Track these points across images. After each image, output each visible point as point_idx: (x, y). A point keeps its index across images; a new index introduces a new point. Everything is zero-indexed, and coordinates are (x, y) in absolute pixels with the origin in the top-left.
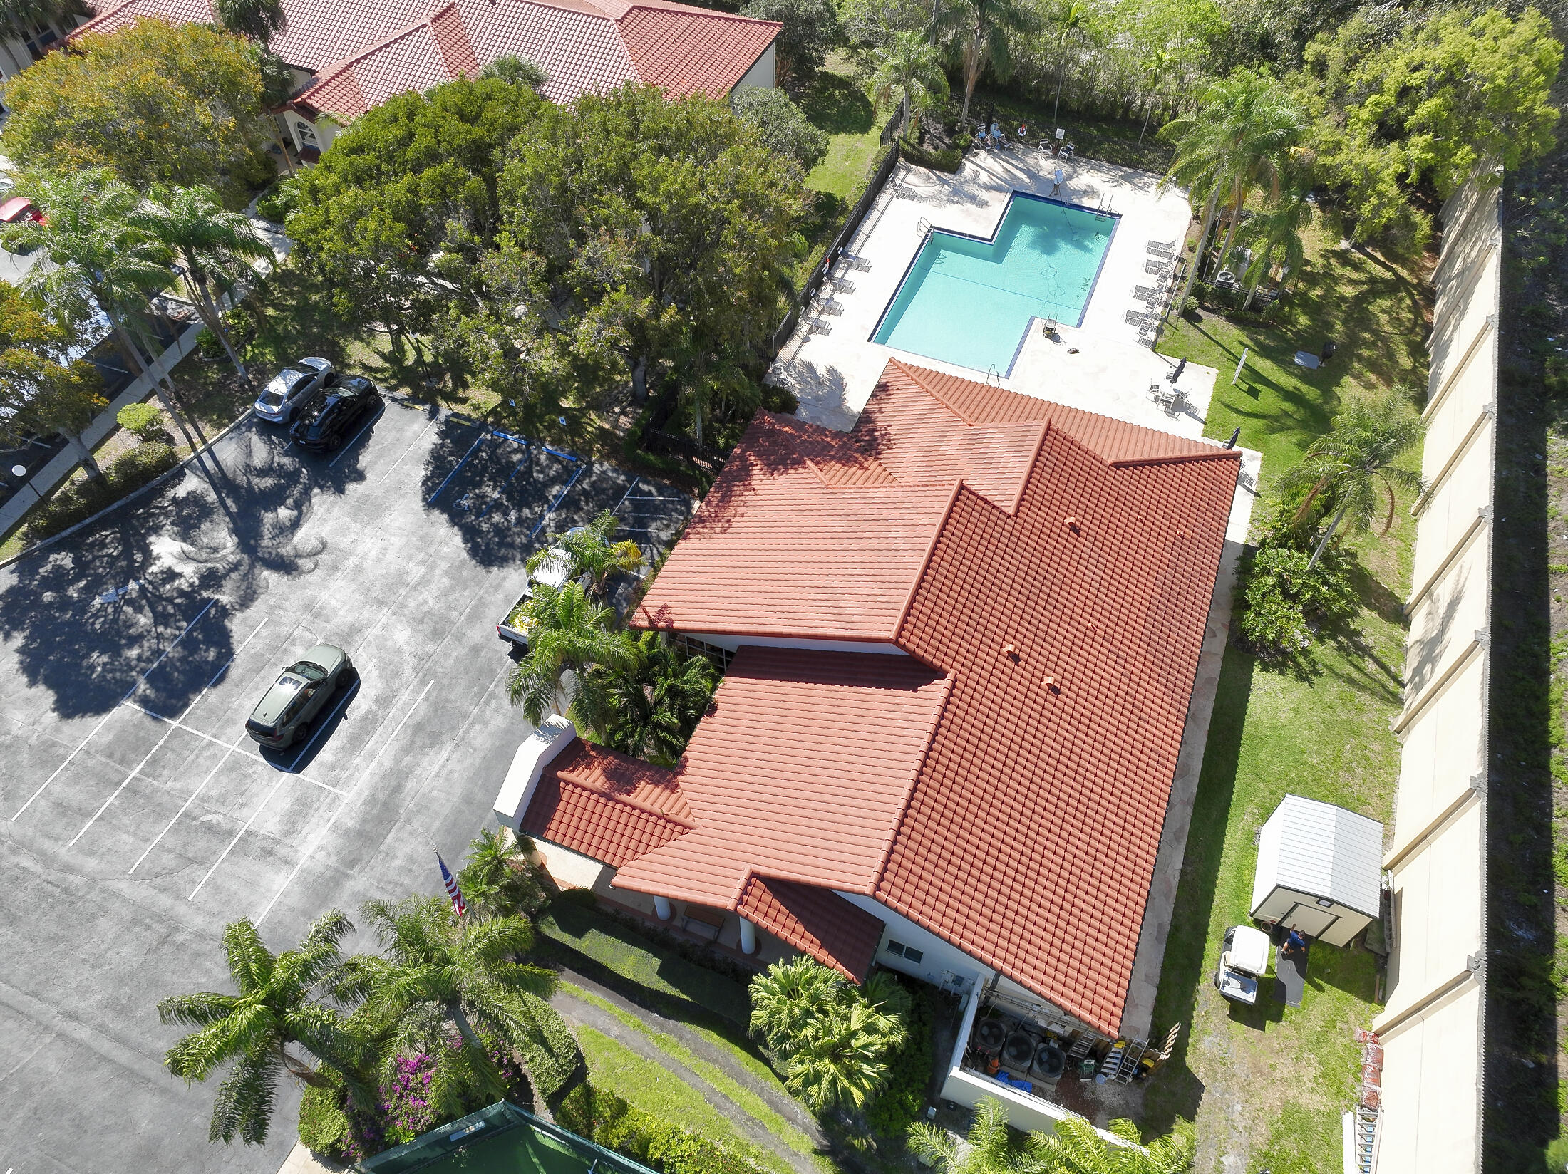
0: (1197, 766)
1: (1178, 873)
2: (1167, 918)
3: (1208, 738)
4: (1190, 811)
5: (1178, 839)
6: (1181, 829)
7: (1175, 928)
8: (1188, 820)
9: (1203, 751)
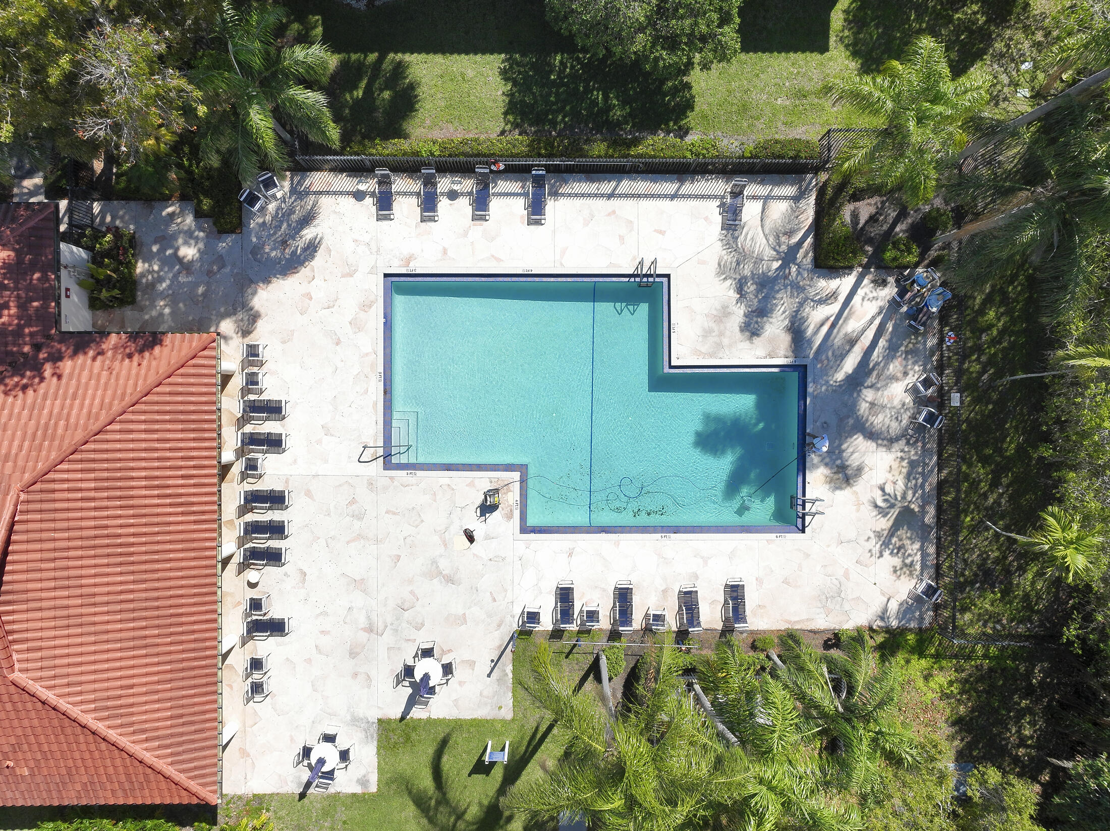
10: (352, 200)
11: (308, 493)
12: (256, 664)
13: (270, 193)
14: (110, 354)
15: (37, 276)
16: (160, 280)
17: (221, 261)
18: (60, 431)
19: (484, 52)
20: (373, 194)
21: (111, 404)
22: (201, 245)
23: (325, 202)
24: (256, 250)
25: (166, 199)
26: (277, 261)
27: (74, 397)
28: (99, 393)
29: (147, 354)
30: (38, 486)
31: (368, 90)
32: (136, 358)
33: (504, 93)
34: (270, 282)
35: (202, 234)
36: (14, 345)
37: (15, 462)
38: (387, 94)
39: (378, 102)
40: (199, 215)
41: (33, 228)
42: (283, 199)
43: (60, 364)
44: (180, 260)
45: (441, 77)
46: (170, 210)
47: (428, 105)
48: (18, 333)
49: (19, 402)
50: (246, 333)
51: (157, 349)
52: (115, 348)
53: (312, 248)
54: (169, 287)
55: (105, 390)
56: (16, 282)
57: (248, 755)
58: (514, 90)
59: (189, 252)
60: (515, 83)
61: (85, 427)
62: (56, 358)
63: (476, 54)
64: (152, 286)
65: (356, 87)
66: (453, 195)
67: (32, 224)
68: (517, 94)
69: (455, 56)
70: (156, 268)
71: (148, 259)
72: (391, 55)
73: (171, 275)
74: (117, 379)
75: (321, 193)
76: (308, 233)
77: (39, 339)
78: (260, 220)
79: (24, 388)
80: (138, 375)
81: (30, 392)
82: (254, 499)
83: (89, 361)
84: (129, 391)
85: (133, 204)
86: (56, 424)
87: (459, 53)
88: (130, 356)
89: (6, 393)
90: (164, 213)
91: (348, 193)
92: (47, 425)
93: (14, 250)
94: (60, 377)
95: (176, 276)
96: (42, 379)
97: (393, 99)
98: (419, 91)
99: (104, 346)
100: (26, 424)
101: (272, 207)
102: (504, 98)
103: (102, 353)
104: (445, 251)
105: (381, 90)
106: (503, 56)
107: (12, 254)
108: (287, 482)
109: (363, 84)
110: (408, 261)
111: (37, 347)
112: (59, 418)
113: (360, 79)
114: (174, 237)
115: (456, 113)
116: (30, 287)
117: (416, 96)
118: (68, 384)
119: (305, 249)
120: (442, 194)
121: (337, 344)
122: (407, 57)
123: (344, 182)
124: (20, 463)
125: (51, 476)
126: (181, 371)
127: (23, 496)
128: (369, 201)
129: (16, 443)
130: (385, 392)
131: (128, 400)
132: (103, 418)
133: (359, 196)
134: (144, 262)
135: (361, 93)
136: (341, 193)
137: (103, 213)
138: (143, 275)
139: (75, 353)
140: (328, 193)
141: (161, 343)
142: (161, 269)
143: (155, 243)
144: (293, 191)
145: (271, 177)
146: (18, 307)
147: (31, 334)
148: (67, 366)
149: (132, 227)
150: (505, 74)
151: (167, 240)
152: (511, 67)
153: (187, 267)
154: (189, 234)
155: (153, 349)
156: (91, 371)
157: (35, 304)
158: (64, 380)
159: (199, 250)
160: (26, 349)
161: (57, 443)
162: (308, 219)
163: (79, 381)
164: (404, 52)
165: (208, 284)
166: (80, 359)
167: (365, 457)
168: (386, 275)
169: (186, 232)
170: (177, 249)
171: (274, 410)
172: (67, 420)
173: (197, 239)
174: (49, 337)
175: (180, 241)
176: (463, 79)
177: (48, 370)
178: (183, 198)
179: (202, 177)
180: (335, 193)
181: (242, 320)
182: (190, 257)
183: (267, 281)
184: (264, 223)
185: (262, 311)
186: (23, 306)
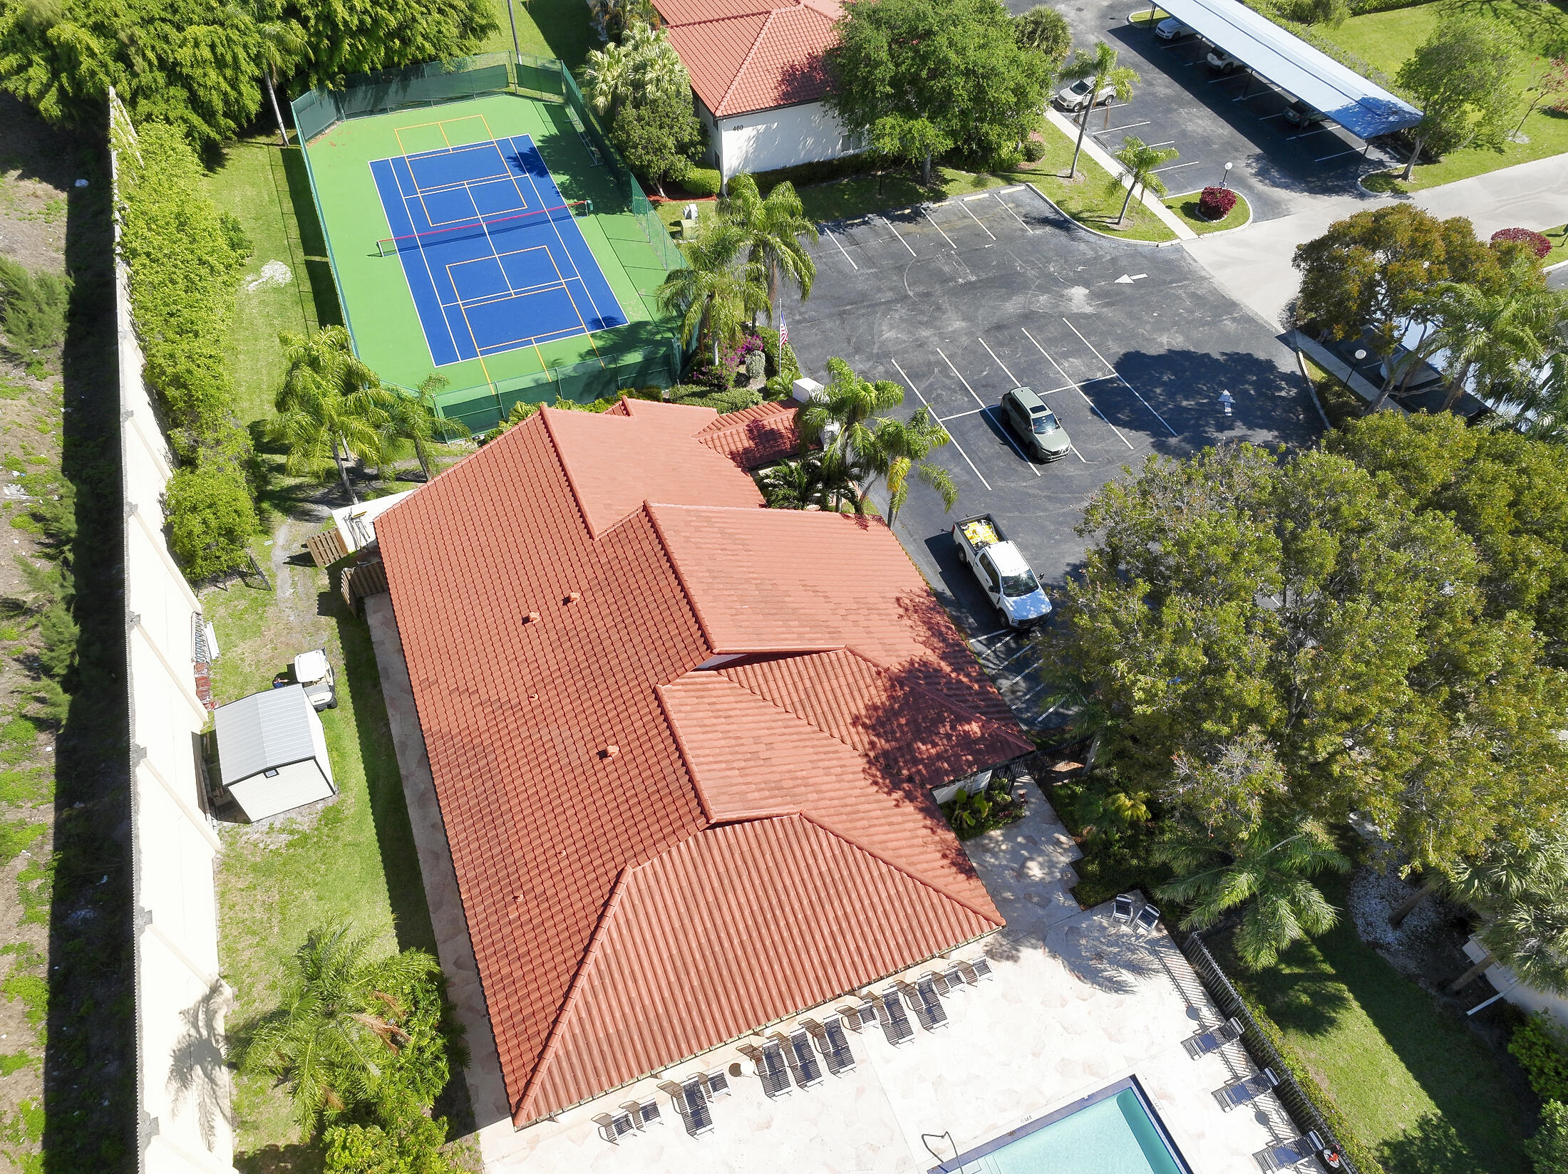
0: (413, 813)
1: (391, 720)
2: (385, 686)
3: (414, 847)
4: (403, 772)
5: (404, 745)
6: (403, 753)
7: (376, 684)
8: (400, 764)
9: (414, 831)
10: (1183, 1006)
11: (860, 1091)
12: (650, 1112)
13: (1140, 922)
14: (937, 838)
15: (970, 758)
16: (995, 855)
17: (1046, 902)
18: (859, 824)
19: (1424, 1086)
20: (1203, 1026)
21: (901, 856)
22: (1048, 879)
23: (1164, 979)
24: (1074, 931)
25: (1071, 832)
26: (1079, 956)
27: (891, 824)
28: (903, 843)
29: (954, 869)
30: (808, 825)
31: (1295, 978)
32: (946, 862)
33: (1404, 1131)
34: (1054, 957)
35: (1058, 875)
36: (905, 762)
37: (819, 800)
38: (1305, 998)
39: (1291, 993)
40: (1075, 865)
41: (1008, 742)
42: (1138, 937)
43: (908, 803)
44: (1023, 866)
45: (1366, 1050)
46: (1063, 839)
47: (1328, 1048)
48: (915, 761)
49: (863, 783)
50: (991, 953)
51: (962, 877)
52: (943, 841)
53: (1118, 987)
54: (993, 865)
55: (909, 847)
56: (957, 745)
57: (532, 1149)
58: (1417, 1142)
59: (1035, 870)
60: (1426, 1139)
61: (873, 843)
62: (910, 797)
63: (1416, 1079)
64: (986, 850)
65: (1289, 965)
66: (1262, 1118)
67: (1011, 739)
68: (1415, 1148)
69: (1396, 1057)
70: (1004, 847)
71: (1007, 837)
72: (1344, 987)
73: (1004, 862)
74: (921, 853)
75: (1169, 972)
76: (1126, 976)
77: (917, 779)
78: (1105, 923)
79: (875, 783)
80: (934, 869)
81: (875, 788)
82: (832, 1032)
83: (922, 824)
84: (919, 867)
85: (1048, 806)
86: (862, 819)
87: (1402, 1059)
88: (945, 856)
89: (864, 771)
90: (1057, 835)
91: (1187, 1000)
92: (858, 812)
93: (983, 734)
94: (897, 806)
95: (1006, 867)
96: (889, 793)
97: (1304, 1007)
98: (1333, 1032)
99: (939, 831)
100: (851, 796)
101: (1125, 929)
102: (1401, 1134)
103: (934, 832)
104: (1201, 1136)
105: (1305, 991)
106: (1439, 1112)
107: (979, 734)
108: (862, 1061)
109: (1297, 970)
110: (1164, 1096)
111: (910, 779)
112: (868, 819)
113: (1300, 965)
114: (1041, 853)
115: (1344, 1083)
116: (958, 757)
117: (1326, 1031)
118: (896, 815)
119: (1110, 979)
120: (1255, 1105)
121: (1034, 1054)
122: (1355, 1004)
123: (1196, 992)
124: (821, 804)
125: (821, 832)
126: (957, 906)
127: (796, 817)
128: (1194, 1025)
129: (832, 794)
130: (1012, 1133)
131: (911, 870)
132: (886, 855)
133: (1192, 1012)
134: (1003, 835)
135: (1287, 971)
136: (1182, 993)
137: (1024, 785)
138: (991, 838)
139: (921, 810)
140: (1174, 979)
141: (969, 877)
142: (1004, 851)
143: (1026, 837)
144: (1154, 943)
145: (1155, 918)
146: (938, 754)
147: (919, 771)
148: (909, 808)
149: (1028, 813)
150: (1424, 1123)
151: (1034, 846)
152: (1437, 1127)
153: (1021, 873)
154: (1051, 865)
155: (961, 872)
156: (916, 829)
157: (946, 765)
158: (897, 810)
159: (1042, 879)
160: (905, 772)
161: (849, 825)
162: (1137, 969)
163: (904, 822)
164: (1357, 998)
165: (1017, 900)
166: (920, 816)
167: (933, 1143)
168: (1133, 1078)
169: (1050, 861)
170: (1032, 859)
171: (933, 1015)
172: (870, 826)
173: (1051, 873)
174: (922, 786)
175: (1040, 859)
176: (1382, 1076)
177: (898, 795)
178: (1082, 846)
179: (1115, 855)
180: (1178, 986)
181: (1001, 945)
182: (1031, 873)
183: (1054, 953)
184: (1106, 928)
185: (1022, 961)
186: (939, 756)
